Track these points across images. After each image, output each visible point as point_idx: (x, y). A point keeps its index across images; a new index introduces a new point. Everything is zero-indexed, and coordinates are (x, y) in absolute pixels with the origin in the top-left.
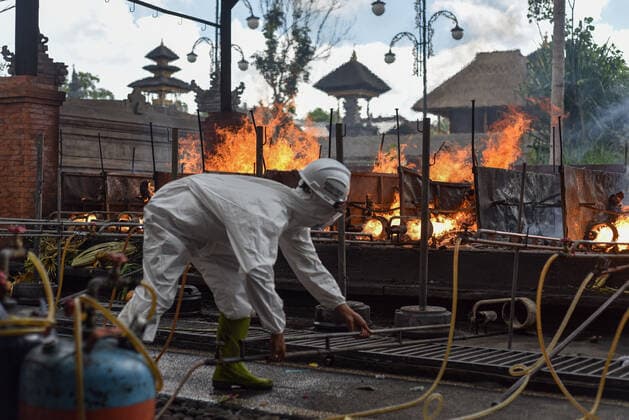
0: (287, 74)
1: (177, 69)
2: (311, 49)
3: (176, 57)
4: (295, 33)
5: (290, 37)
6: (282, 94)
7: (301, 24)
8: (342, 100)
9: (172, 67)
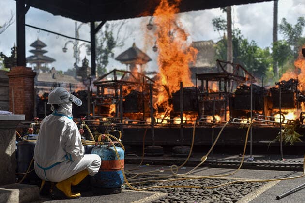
0: (103, 54)
1: (46, 52)
2: (114, 42)
3: (44, 46)
4: (106, 35)
5: (104, 37)
6: (101, 64)
7: (109, 31)
8: (129, 65)
9: (43, 51)
